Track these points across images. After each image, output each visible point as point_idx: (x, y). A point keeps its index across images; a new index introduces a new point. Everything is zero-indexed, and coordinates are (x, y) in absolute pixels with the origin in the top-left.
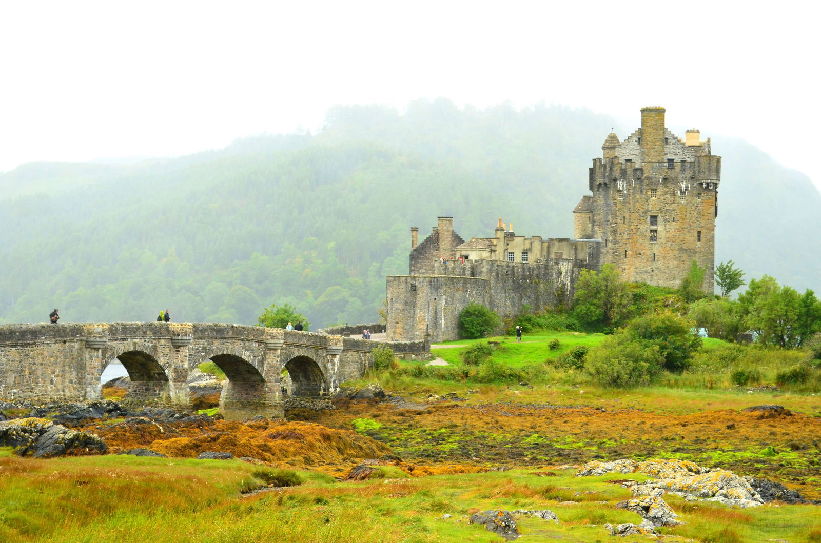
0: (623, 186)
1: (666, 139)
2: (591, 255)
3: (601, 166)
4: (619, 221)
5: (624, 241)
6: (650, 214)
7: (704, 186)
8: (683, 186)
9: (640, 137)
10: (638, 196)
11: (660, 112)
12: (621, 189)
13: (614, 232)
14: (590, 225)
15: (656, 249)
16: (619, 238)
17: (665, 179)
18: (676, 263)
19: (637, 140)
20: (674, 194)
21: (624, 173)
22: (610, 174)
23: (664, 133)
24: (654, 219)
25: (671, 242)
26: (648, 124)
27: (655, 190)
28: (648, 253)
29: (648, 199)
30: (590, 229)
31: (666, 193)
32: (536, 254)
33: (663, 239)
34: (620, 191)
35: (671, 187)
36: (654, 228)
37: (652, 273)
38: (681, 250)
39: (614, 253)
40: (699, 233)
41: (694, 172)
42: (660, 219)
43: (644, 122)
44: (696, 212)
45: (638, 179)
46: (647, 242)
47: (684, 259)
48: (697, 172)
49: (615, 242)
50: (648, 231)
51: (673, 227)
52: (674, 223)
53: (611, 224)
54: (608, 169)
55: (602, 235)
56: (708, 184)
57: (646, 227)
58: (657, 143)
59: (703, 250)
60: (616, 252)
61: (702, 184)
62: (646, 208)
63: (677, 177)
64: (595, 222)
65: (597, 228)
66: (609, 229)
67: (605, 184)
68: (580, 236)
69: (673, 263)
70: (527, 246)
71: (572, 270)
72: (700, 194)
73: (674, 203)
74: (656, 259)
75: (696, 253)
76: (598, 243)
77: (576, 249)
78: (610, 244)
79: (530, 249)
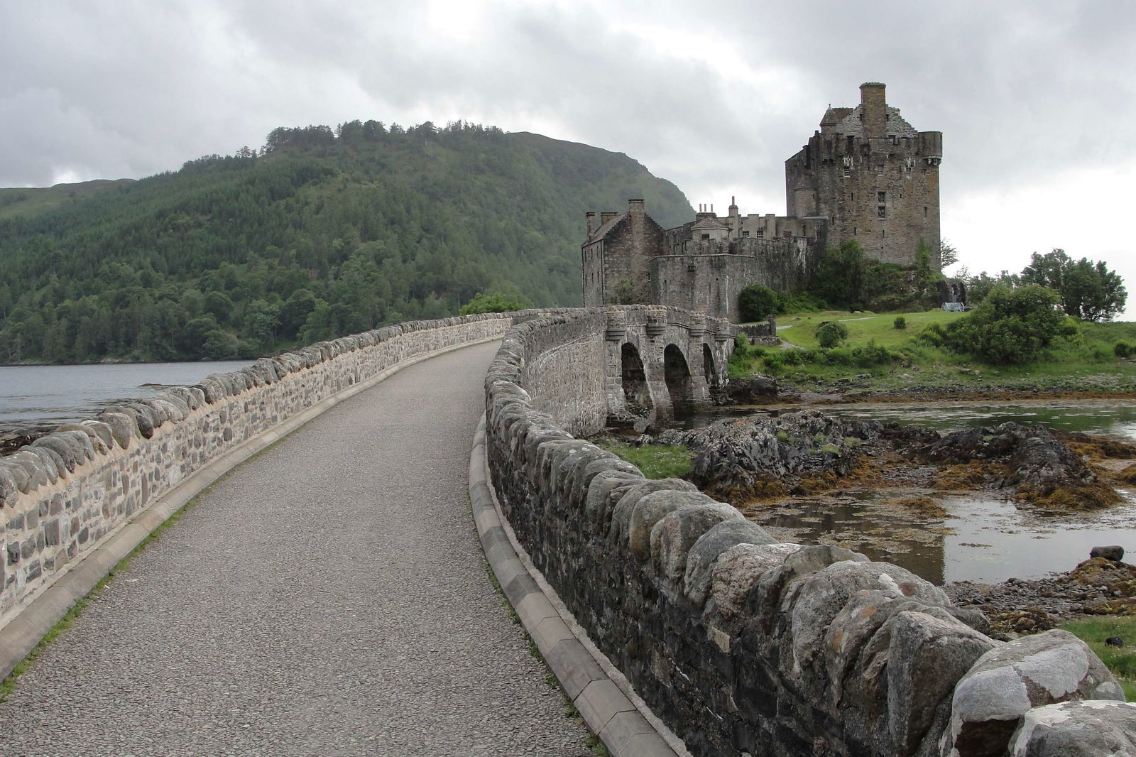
0: (850, 162)
1: (887, 115)
2: (819, 233)
3: (826, 142)
4: (846, 198)
5: (853, 218)
6: (878, 190)
7: (930, 162)
8: (909, 162)
9: (863, 114)
10: (866, 172)
11: (881, 87)
12: (848, 165)
13: (841, 209)
14: (814, 203)
15: (885, 226)
16: (847, 215)
17: (891, 155)
18: (904, 239)
19: (859, 116)
20: (900, 171)
21: (850, 151)
22: (836, 150)
23: (885, 110)
24: (882, 194)
25: (899, 219)
26: (870, 100)
27: (883, 166)
28: (877, 230)
29: (875, 176)
30: (814, 207)
31: (893, 169)
32: (772, 233)
33: (891, 215)
34: (846, 168)
35: (898, 163)
36: (882, 204)
37: (881, 250)
38: (909, 226)
39: (842, 231)
40: (926, 208)
41: (919, 149)
42: (888, 195)
43: (864, 98)
44: (922, 188)
45: (866, 155)
46: (876, 219)
47: (912, 235)
48: (921, 148)
49: (843, 219)
50: (877, 208)
51: (900, 204)
52: (901, 200)
53: (838, 201)
54: (834, 145)
55: (828, 212)
56: (933, 160)
57: (875, 204)
58: (880, 120)
59: (929, 226)
60: (845, 229)
61: (927, 160)
62: (874, 185)
63: (902, 153)
64: (820, 199)
65: (822, 206)
66: (836, 207)
67: (831, 160)
68: (805, 214)
69: (902, 240)
70: (762, 225)
71: (807, 249)
72: (925, 170)
73: (900, 179)
74: (885, 236)
75: (923, 228)
76: (825, 220)
77: (804, 227)
78: (837, 222)
79: (766, 228)
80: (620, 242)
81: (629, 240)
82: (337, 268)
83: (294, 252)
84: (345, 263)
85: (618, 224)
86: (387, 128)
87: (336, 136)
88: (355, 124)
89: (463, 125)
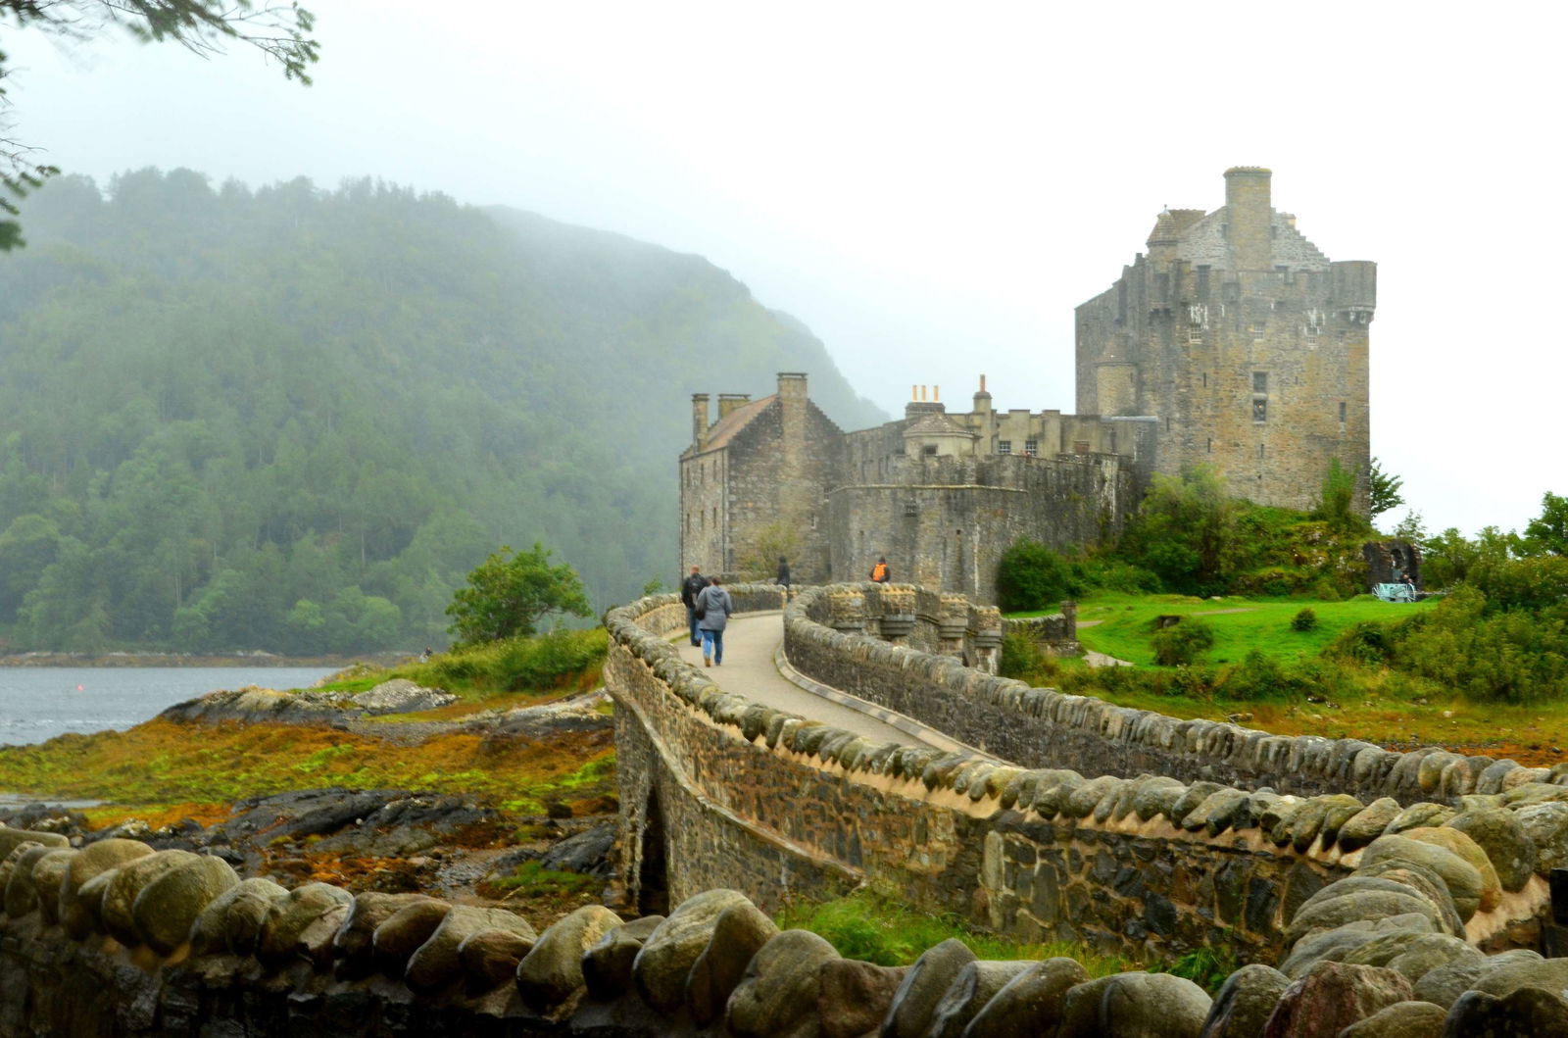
0: (1202, 315)
1: (1274, 227)
2: (1141, 447)
3: (1158, 276)
4: (1194, 382)
5: (1206, 420)
6: (1253, 369)
7: (1352, 317)
8: (1313, 317)
9: (1226, 218)
10: (1231, 336)
11: (1261, 177)
12: (1198, 320)
13: (1184, 403)
14: (1132, 390)
15: (1267, 437)
16: (1194, 414)
17: (1280, 304)
18: (1301, 462)
19: (1220, 228)
20: (1297, 333)
21: (1203, 295)
22: (1177, 292)
23: (1270, 217)
24: (1261, 379)
25: (1292, 424)
26: (1239, 200)
27: (1263, 324)
28: (1251, 443)
29: (1249, 342)
30: (1133, 397)
31: (1281, 330)
32: (1054, 446)
33: (1278, 416)
34: (1195, 326)
35: (1292, 319)
36: (1261, 395)
37: (1259, 482)
38: (1311, 437)
39: (1184, 444)
40: (1343, 405)
41: (1332, 292)
42: (1271, 379)
43: (1231, 194)
44: (1337, 366)
45: (1231, 303)
46: (1249, 423)
47: (1316, 454)
48: (1337, 292)
49: (1187, 422)
50: (1251, 403)
51: (1295, 394)
52: (1297, 388)
53: (1178, 387)
54: (1172, 282)
55: (1159, 408)
56: (1358, 314)
57: (1247, 395)
58: (1260, 236)
59: (1350, 438)
60: (1189, 441)
61: (1346, 314)
62: (1246, 359)
63: (1301, 301)
64: (1144, 383)
65: (1148, 396)
66: (1173, 398)
67: (1167, 311)
68: (1114, 411)
69: (1296, 463)
70: (1036, 429)
71: (1118, 476)
72: (1343, 333)
73: (1296, 348)
74: (1266, 454)
75: (1338, 443)
76: (1152, 423)
77: (1113, 435)
78: (1176, 427)
79: (1042, 436)
80: (759, 453)
81: (777, 449)
82: (106, 474)
83: (14, 437)
84: (125, 464)
85: (757, 419)
86: (216, 185)
87: (107, 198)
88: (148, 176)
89: (374, 185)
